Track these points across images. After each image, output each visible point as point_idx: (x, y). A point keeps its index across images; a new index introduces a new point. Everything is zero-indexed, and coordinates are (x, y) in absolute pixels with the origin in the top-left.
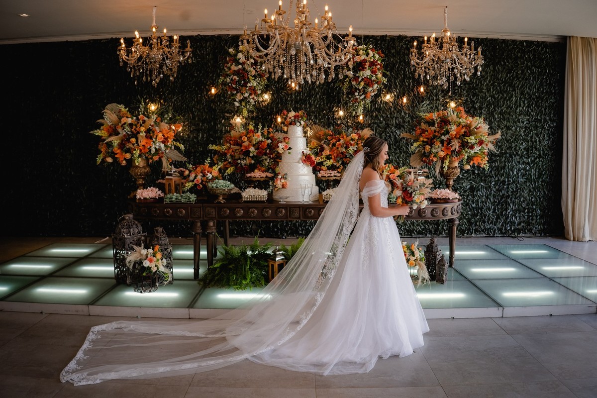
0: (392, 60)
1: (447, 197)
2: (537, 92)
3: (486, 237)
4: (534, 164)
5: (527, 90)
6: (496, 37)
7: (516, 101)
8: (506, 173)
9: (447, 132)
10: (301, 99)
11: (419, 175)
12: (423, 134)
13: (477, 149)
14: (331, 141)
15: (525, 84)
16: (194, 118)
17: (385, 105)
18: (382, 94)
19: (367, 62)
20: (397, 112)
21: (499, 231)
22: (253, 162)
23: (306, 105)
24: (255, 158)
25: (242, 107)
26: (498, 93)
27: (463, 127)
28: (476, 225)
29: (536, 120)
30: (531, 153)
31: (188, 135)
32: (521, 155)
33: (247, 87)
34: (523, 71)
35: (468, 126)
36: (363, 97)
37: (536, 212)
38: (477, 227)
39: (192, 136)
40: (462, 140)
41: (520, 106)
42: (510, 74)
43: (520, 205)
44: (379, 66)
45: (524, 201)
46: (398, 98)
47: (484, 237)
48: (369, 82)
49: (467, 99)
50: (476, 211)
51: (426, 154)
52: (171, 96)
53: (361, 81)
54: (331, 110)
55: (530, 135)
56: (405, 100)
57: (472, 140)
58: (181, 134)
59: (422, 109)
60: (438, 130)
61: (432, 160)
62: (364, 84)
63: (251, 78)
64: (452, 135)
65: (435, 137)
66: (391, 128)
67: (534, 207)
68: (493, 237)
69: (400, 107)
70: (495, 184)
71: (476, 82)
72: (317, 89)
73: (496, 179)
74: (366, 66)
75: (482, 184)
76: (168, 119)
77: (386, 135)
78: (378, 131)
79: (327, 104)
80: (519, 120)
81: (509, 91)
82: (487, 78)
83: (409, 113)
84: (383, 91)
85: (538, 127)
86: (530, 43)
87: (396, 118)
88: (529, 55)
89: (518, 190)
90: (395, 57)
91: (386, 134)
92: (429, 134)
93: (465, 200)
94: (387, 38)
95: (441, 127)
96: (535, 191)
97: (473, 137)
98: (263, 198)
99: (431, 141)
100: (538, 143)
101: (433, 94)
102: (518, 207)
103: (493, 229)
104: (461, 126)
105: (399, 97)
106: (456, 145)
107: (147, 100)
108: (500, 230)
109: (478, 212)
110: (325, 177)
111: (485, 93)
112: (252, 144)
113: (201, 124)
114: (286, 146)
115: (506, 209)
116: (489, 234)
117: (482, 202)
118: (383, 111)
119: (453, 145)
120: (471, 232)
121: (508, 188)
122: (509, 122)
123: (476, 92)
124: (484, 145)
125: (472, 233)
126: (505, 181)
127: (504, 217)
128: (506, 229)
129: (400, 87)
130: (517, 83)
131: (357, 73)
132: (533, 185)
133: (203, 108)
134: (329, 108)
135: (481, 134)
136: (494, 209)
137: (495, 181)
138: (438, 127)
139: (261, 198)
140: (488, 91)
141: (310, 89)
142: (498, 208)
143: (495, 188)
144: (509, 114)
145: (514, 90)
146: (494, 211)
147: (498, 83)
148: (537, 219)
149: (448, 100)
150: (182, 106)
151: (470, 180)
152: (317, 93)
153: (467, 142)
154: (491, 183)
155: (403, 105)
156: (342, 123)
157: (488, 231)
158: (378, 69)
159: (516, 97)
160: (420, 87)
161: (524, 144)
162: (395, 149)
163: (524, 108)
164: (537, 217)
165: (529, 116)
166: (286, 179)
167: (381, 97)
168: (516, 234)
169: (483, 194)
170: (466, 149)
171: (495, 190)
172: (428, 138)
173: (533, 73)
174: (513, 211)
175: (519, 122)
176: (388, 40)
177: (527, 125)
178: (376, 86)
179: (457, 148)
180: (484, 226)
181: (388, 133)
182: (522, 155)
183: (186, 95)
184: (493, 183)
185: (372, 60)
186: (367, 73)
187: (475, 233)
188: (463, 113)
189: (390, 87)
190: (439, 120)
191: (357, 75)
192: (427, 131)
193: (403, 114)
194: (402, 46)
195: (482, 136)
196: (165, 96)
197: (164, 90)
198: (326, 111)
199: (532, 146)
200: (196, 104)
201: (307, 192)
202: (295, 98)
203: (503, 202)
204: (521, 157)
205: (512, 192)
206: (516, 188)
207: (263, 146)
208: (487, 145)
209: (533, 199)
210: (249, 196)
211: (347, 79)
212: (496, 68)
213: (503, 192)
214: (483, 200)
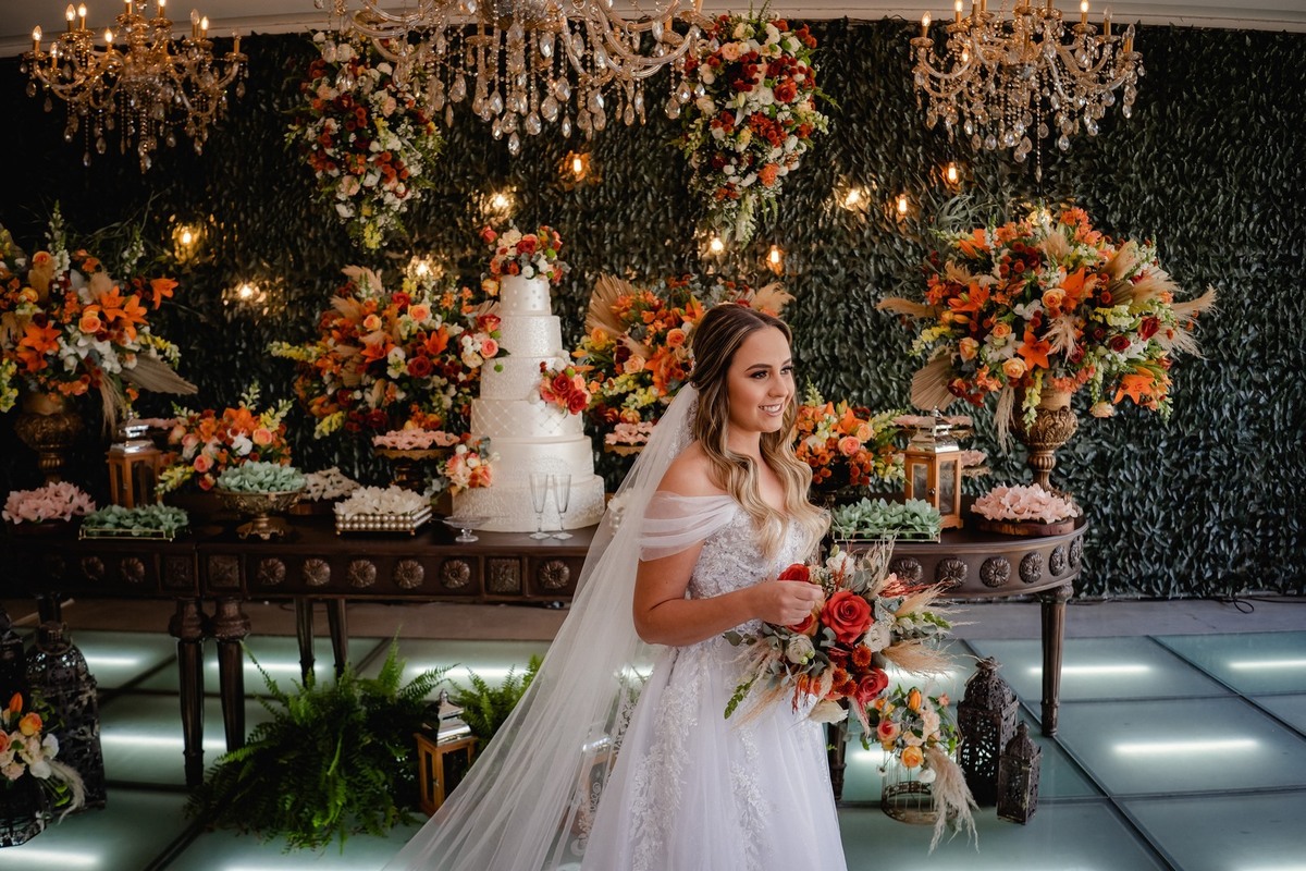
0: (863, 89)
1: (1036, 517)
2: (1288, 179)
3: (1142, 599)
4: (1281, 389)
5: (1256, 172)
6: (1163, 21)
7: (1227, 206)
8: (1201, 415)
9: (1036, 292)
10: (599, 208)
11: (938, 440)
12: (952, 300)
13: (1137, 347)
14: (651, 328)
15: (1251, 154)
16: (299, 266)
17: (843, 221)
18: (837, 187)
19: (759, 62)
20: (881, 240)
21: (1179, 583)
22: (401, 396)
23: (614, 223)
24: (406, 385)
25: (363, 220)
26: (1175, 182)
27: (1087, 274)
28: (1113, 566)
29: (1286, 260)
30: (1272, 356)
31: (283, 314)
32: (1242, 362)
33: (369, 154)
34: (1244, 119)
35: (1106, 271)
36: (751, 179)
37: (1286, 525)
38: (1117, 572)
39: (294, 316)
40: (1087, 320)
41: (1238, 219)
42: (1208, 126)
43: (1241, 505)
44: (800, 77)
45: (1251, 496)
46: (883, 200)
47: (1136, 600)
48: (768, 130)
49: (1084, 200)
50: (1114, 525)
51: (964, 368)
52: (236, 206)
53: (741, 127)
54: (686, 235)
55: (1268, 305)
56: (903, 205)
57: (1121, 317)
58: (266, 311)
59: (949, 218)
60: (1002, 283)
61: (985, 389)
62: (754, 134)
63: (381, 123)
64: (1051, 300)
65: (993, 308)
66: (863, 288)
67: (1282, 512)
68: (1164, 598)
69: (888, 224)
70: (1168, 446)
71: (1110, 151)
72: (646, 178)
73: (1173, 433)
74: (756, 75)
75: (1131, 446)
76: (134, 262)
77: (850, 309)
78: (825, 295)
79: (676, 220)
80: (1235, 260)
81: (1207, 175)
82: (1142, 139)
83: (916, 244)
84: (838, 179)
85: (1291, 279)
86: (1263, 38)
87: (879, 258)
88: (1262, 73)
89: (1235, 462)
90: (873, 80)
91: (848, 306)
92: (973, 301)
93: (1082, 494)
94: (848, 28)
95: (1012, 273)
96: (1285, 467)
97: (1124, 309)
98: (404, 522)
99: (980, 323)
100: (1292, 326)
101: (985, 187)
102: (1236, 513)
103: (1162, 578)
104: (1081, 272)
105: (885, 195)
106: (1065, 333)
107: (172, 218)
108: (1183, 579)
109: (1120, 529)
110: (627, 444)
111: (1137, 183)
112: (396, 337)
113: (318, 283)
114: (490, 346)
115: (1202, 520)
116: (1153, 590)
117: (1131, 499)
118: (841, 238)
119: (1055, 336)
120: (1098, 587)
121: (1205, 458)
122: (1208, 266)
123: (1110, 179)
124: (1159, 337)
125: (1101, 590)
126: (1196, 439)
127: (1195, 543)
128: (1200, 576)
129: (890, 167)
130: (1227, 152)
131: (729, 99)
132: (1276, 449)
133: (326, 238)
134: (683, 230)
135: (1151, 296)
136: (1167, 520)
137: (1169, 439)
138: (1003, 276)
139: (397, 521)
140: (1145, 178)
141: (625, 179)
142: (1177, 517)
143: (1168, 457)
144: (1208, 244)
145: (1221, 173)
146: (1166, 526)
147: (1173, 154)
148: (1289, 547)
149: (1029, 205)
150: (266, 230)
151: (1097, 436)
152: (648, 189)
153: (1105, 326)
154: (1156, 446)
155: (899, 219)
156: (721, 275)
157: (1148, 583)
158: (800, 86)
159: (1225, 193)
160: (946, 166)
161: (1251, 330)
162: (877, 349)
163: (1251, 226)
164: (1288, 540)
165: (1264, 248)
166: (487, 455)
167: (833, 199)
168: (1229, 591)
169: (1133, 475)
170: (1101, 350)
171: (1168, 465)
172: (968, 314)
173: (1273, 123)
174: (1221, 524)
175: (1237, 267)
176: (851, 32)
177: (1259, 275)
178: (792, 142)
179: (1071, 349)
180: (1137, 569)
181: (855, 301)
182: (1247, 363)
183: (279, 201)
184: (1164, 444)
185: (777, 55)
186: (761, 97)
187: (1111, 589)
188: (1085, 228)
189: (859, 169)
190: (1005, 252)
191: (729, 105)
192: (966, 289)
193: (897, 245)
194: (893, 50)
195: (1152, 302)
196: (219, 204)
197: (218, 187)
198: (673, 240)
199: (1274, 337)
200: (306, 225)
201: (553, 501)
202: (584, 203)
203: (1191, 499)
204: (1243, 369)
205: (1216, 469)
206: (1229, 459)
207: (435, 347)
208: (1169, 334)
209: (1278, 490)
210: (359, 515)
211: (698, 121)
212: (1169, 110)
213: (1192, 468)
214: (1135, 493)
